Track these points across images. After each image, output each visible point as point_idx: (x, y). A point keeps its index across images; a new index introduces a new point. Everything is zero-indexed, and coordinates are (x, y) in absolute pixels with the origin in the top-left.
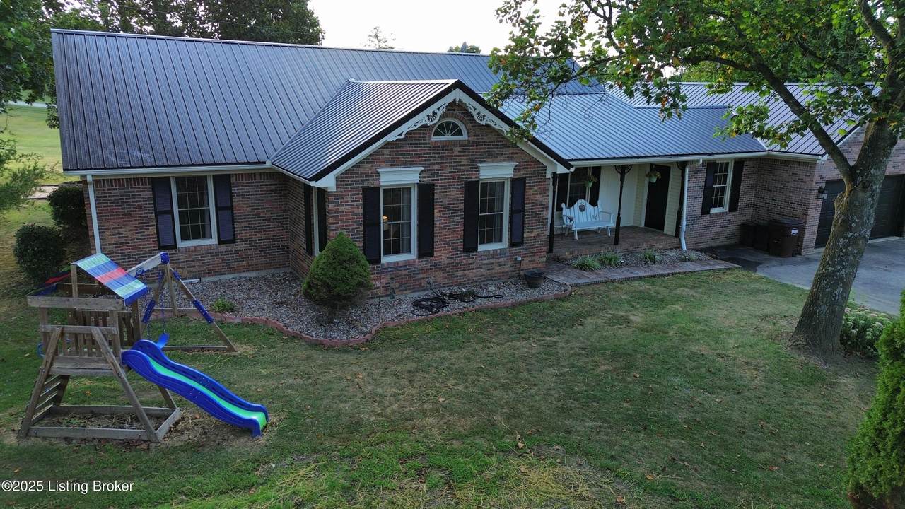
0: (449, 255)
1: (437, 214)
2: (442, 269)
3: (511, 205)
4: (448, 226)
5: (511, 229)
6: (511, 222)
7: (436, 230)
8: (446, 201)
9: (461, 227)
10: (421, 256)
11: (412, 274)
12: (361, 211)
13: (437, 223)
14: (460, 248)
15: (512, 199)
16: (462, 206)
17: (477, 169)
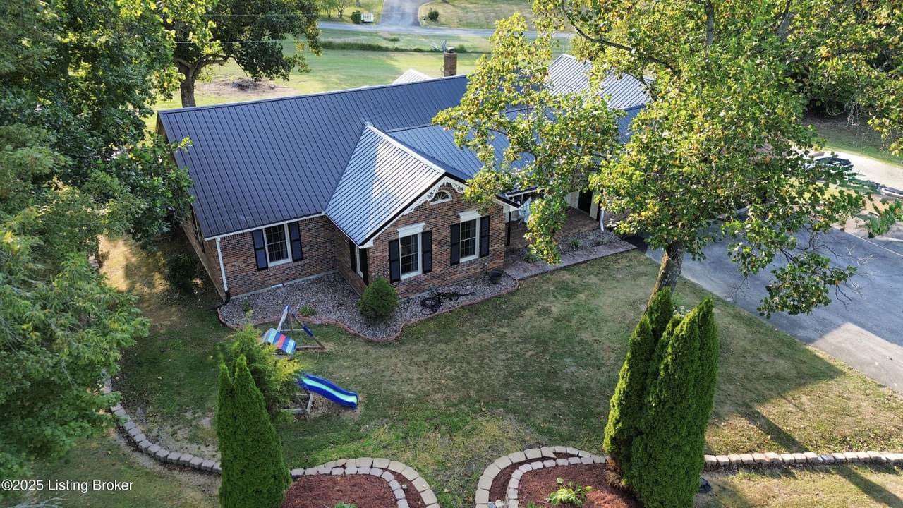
0: (442, 269)
1: (434, 247)
2: (438, 277)
3: (481, 233)
4: (440, 252)
5: (481, 247)
6: (481, 243)
7: (433, 256)
8: (439, 239)
9: (449, 251)
10: (424, 272)
11: (419, 283)
12: (388, 254)
13: (434, 252)
14: (449, 264)
15: (481, 229)
16: (449, 240)
17: (459, 217)
